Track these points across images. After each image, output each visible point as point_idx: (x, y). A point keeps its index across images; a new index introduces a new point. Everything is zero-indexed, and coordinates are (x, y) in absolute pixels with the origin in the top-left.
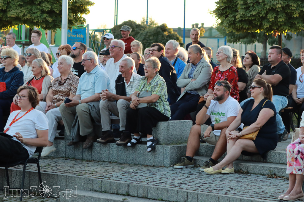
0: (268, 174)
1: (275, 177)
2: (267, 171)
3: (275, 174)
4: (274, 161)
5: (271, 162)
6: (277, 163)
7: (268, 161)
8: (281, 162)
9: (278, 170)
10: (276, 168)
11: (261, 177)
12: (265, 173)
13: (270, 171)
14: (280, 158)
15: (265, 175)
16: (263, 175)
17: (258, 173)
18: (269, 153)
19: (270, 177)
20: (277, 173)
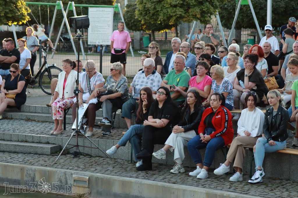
0: (25, 119)
1: (30, 120)
2: (24, 117)
3: (30, 119)
4: (26, 111)
5: (23, 112)
6: (27, 112)
7: (22, 111)
8: (30, 111)
9: (31, 116)
10: (30, 115)
11: (22, 121)
12: (23, 118)
13: (27, 117)
14: (30, 109)
15: (23, 120)
16: (22, 120)
17: (18, 118)
18: (22, 106)
19: (28, 121)
20: (31, 118)
